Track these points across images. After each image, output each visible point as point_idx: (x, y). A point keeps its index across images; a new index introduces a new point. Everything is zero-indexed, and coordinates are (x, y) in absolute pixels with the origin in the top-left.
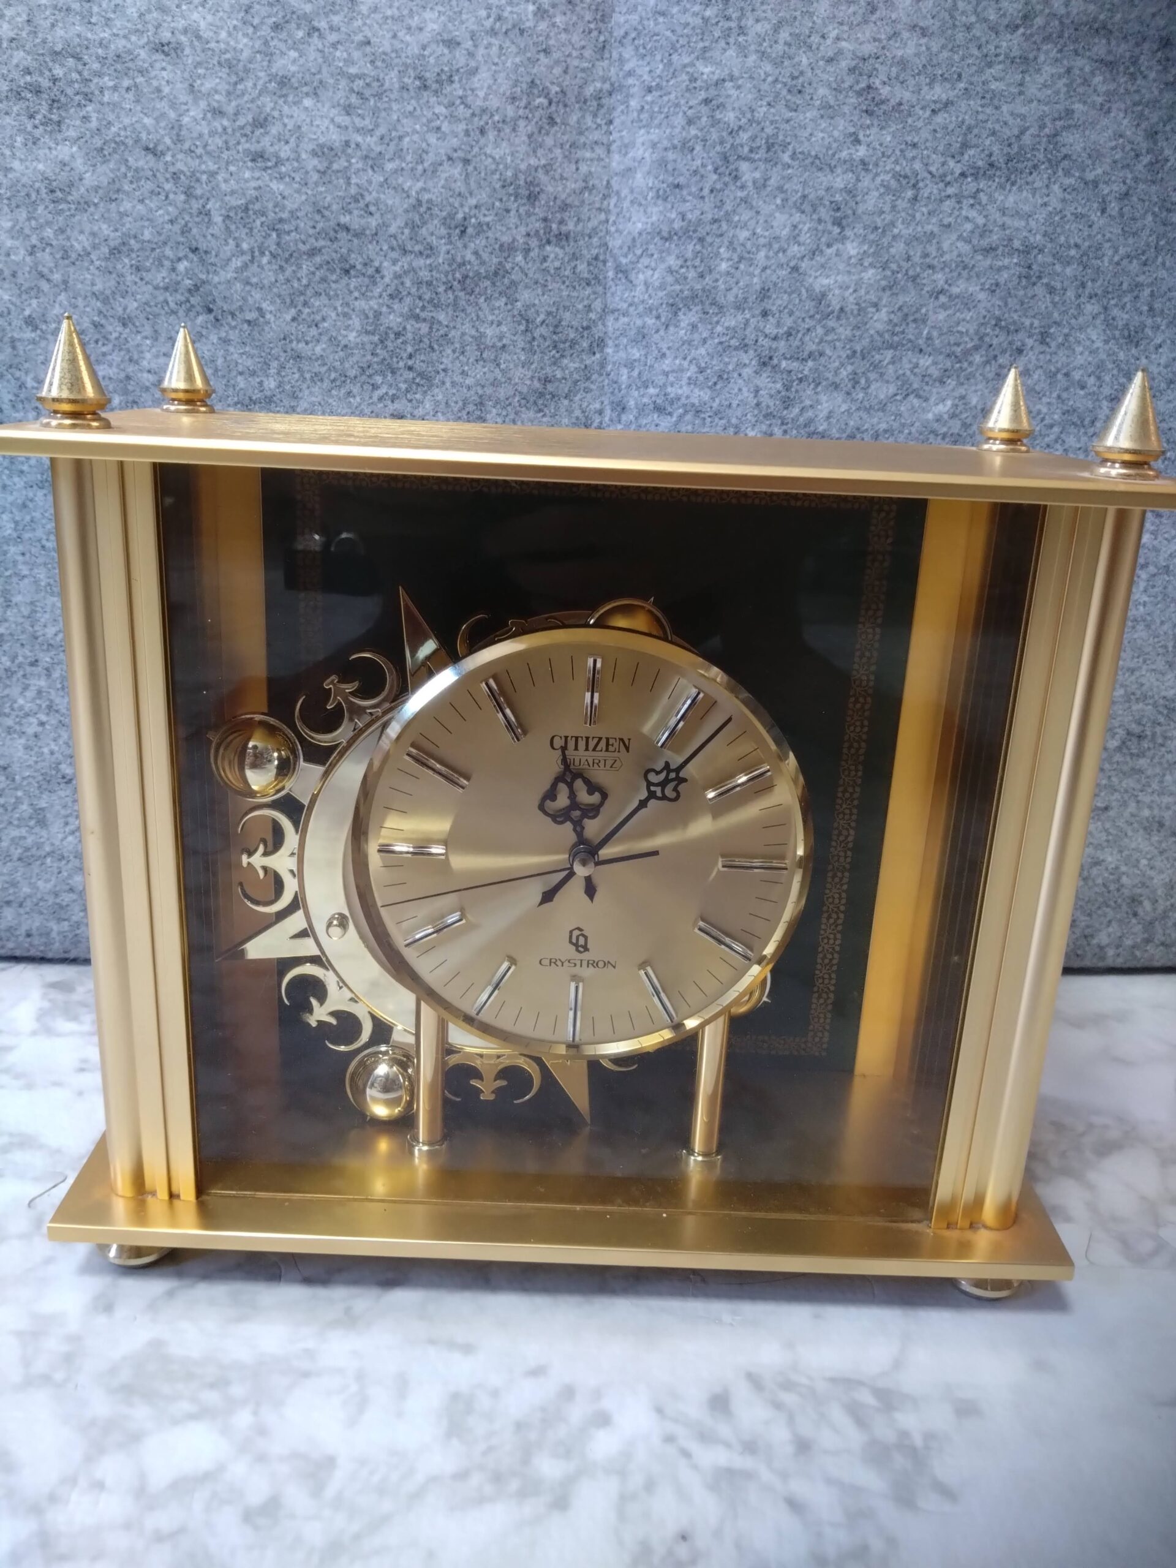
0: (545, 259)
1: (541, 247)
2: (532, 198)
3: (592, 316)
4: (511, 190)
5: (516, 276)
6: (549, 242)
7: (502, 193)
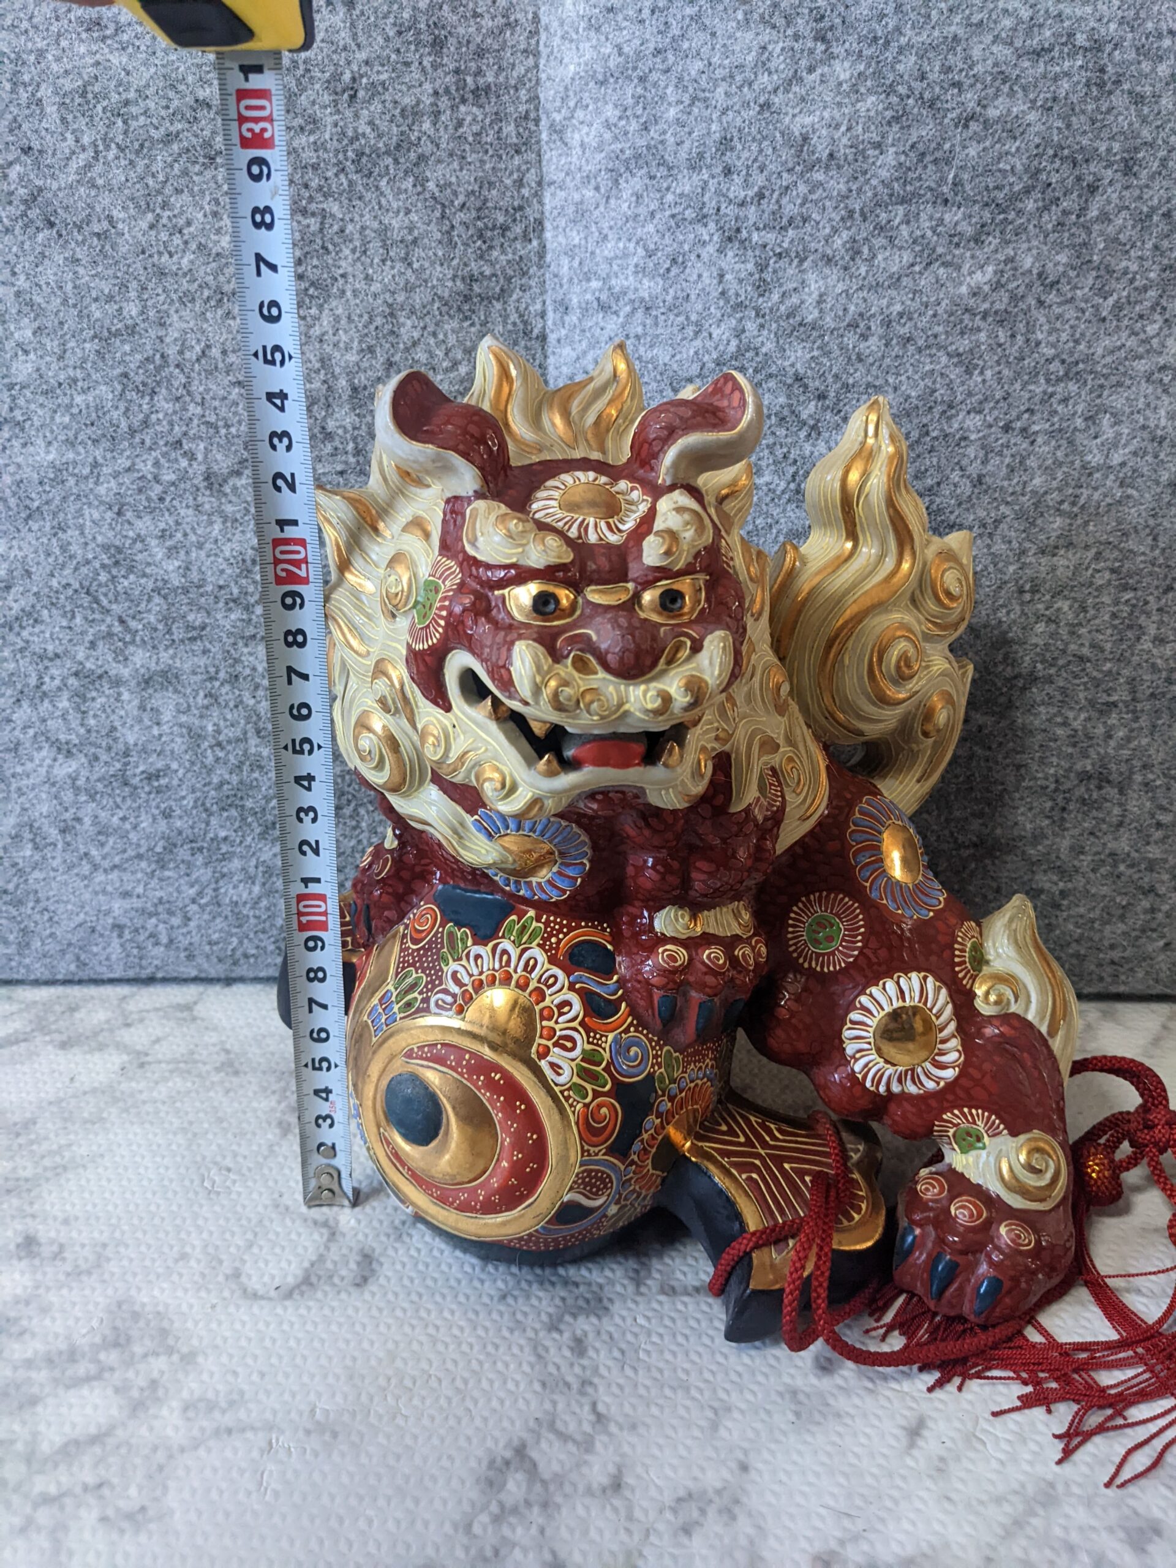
0: (460, 124)
1: (454, 108)
2: (438, 45)
3: (525, 192)
4: (410, 36)
5: (427, 148)
6: (464, 101)
7: (398, 43)
